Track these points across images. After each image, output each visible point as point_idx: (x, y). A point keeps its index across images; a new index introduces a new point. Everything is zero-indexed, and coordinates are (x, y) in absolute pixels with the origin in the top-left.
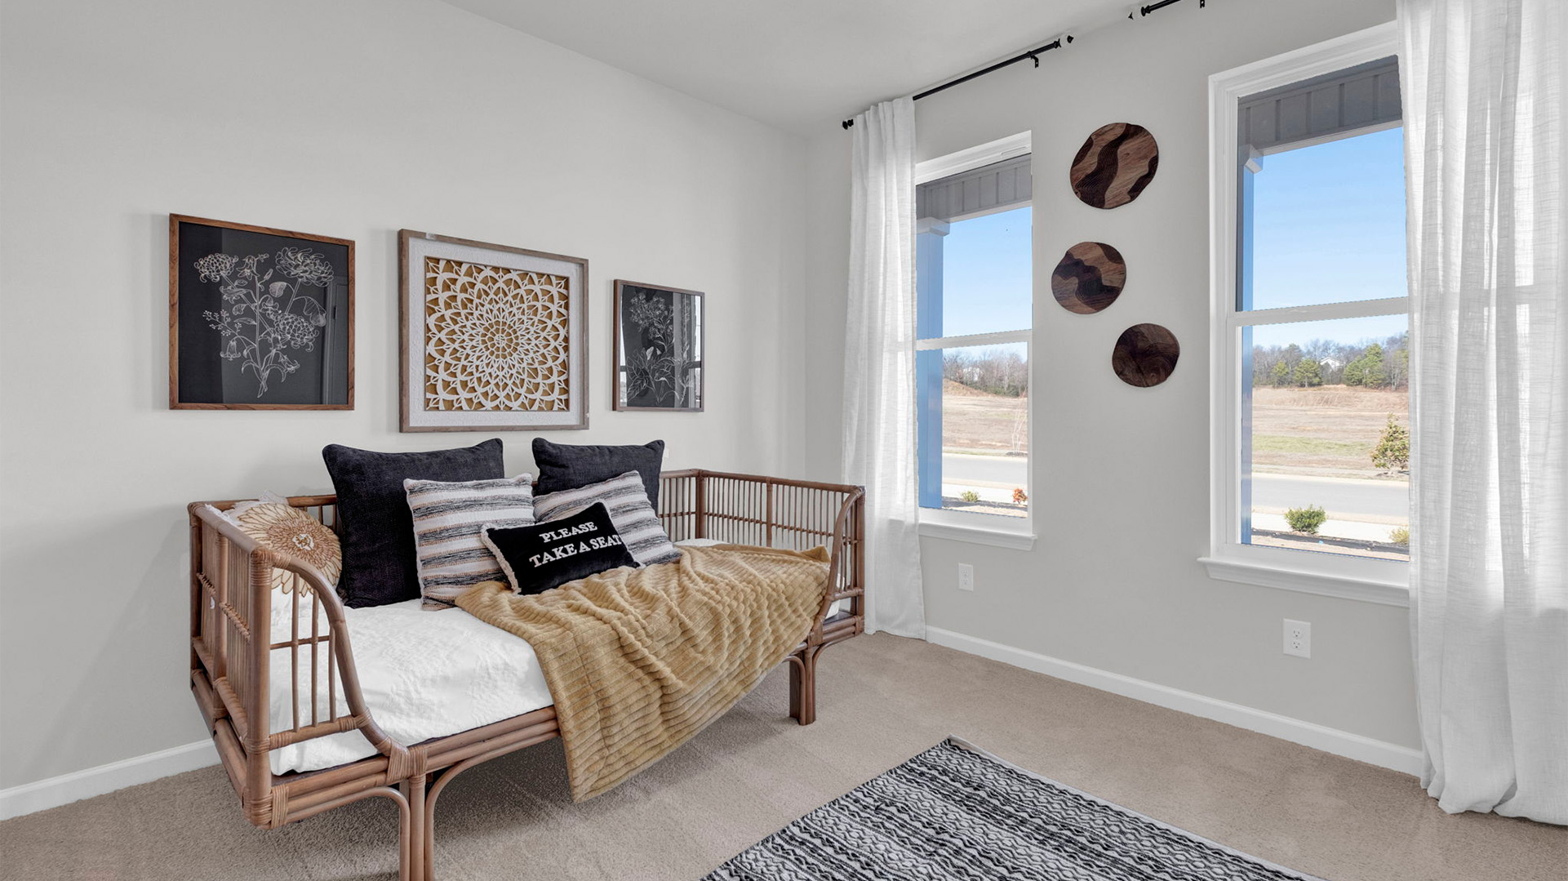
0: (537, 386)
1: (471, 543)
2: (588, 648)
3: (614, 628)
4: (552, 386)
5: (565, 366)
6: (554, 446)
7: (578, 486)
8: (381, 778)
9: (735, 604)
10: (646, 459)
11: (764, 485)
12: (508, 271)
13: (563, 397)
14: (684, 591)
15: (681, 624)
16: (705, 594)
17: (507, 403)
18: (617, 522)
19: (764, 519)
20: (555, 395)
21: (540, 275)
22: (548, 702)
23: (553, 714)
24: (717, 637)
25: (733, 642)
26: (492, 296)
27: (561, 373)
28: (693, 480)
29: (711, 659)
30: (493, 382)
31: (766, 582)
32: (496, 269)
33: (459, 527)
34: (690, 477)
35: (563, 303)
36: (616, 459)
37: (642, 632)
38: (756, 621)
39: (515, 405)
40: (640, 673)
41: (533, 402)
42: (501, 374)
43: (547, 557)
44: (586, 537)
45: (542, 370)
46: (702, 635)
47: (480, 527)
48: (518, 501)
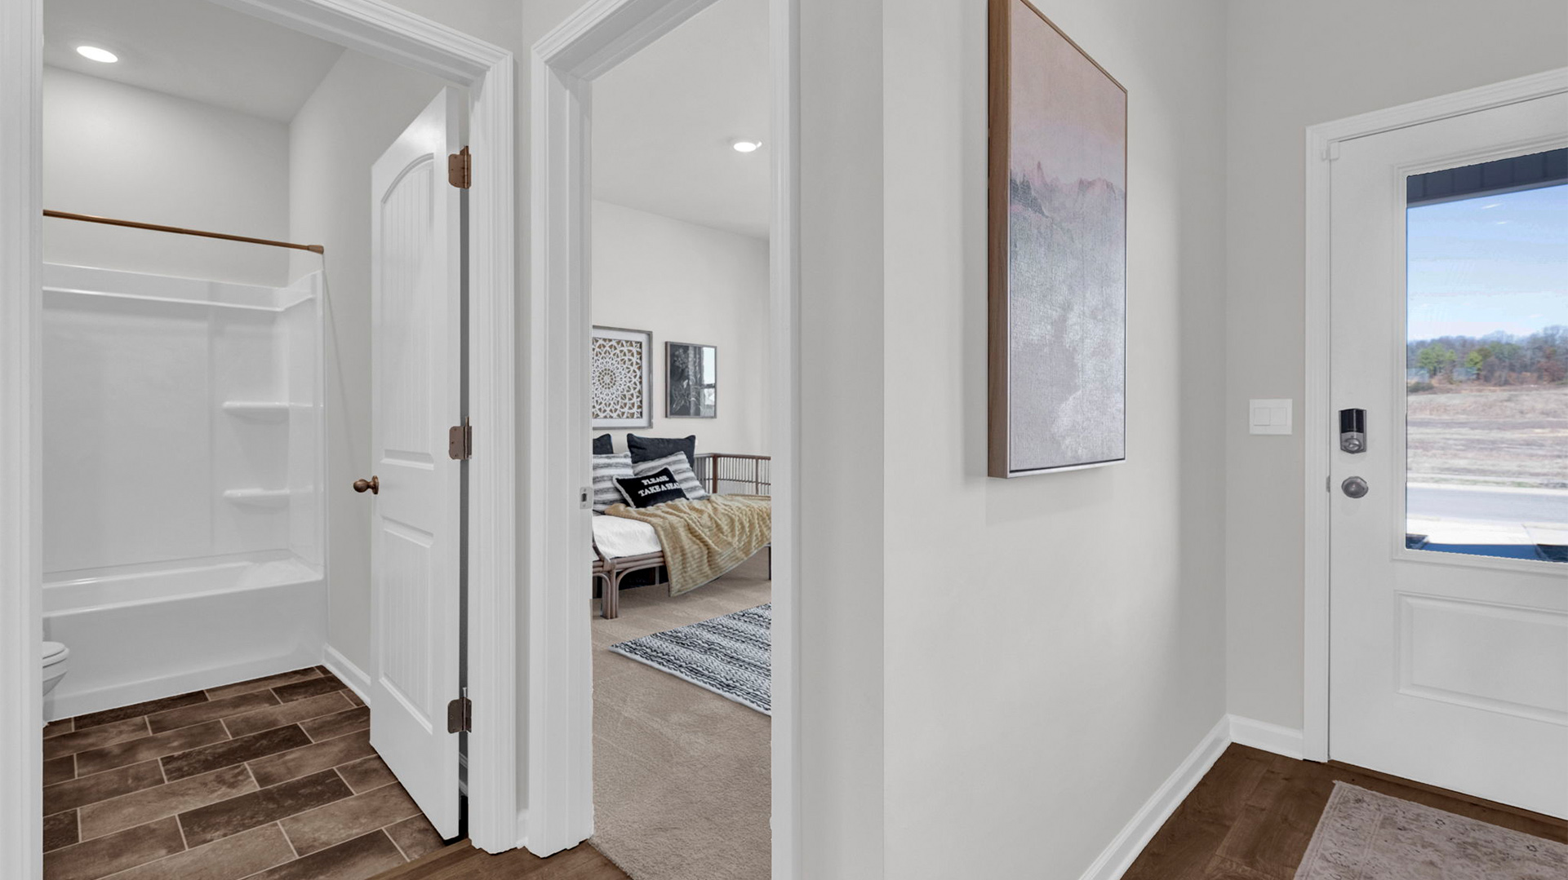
0: (625, 404)
1: (608, 485)
2: (675, 528)
3: (686, 521)
4: (633, 404)
5: (640, 392)
6: (639, 438)
7: (653, 459)
8: (601, 569)
9: (741, 515)
10: (687, 445)
11: (754, 460)
12: (610, 340)
13: (639, 410)
14: (715, 509)
15: (716, 522)
16: (725, 510)
17: (611, 414)
18: (676, 477)
19: (754, 480)
20: (635, 410)
21: (627, 342)
22: (660, 549)
23: (662, 554)
24: (733, 530)
25: (740, 533)
26: (603, 355)
27: (638, 397)
28: (711, 459)
29: (730, 539)
30: (604, 403)
31: (756, 506)
32: (605, 340)
33: (603, 477)
34: (709, 457)
35: (639, 356)
36: (671, 446)
37: (698, 524)
38: (751, 525)
39: (614, 415)
40: (698, 541)
41: (623, 413)
42: (607, 398)
43: (647, 492)
44: (664, 483)
45: (628, 395)
46: (725, 528)
47: (612, 477)
48: (625, 465)
